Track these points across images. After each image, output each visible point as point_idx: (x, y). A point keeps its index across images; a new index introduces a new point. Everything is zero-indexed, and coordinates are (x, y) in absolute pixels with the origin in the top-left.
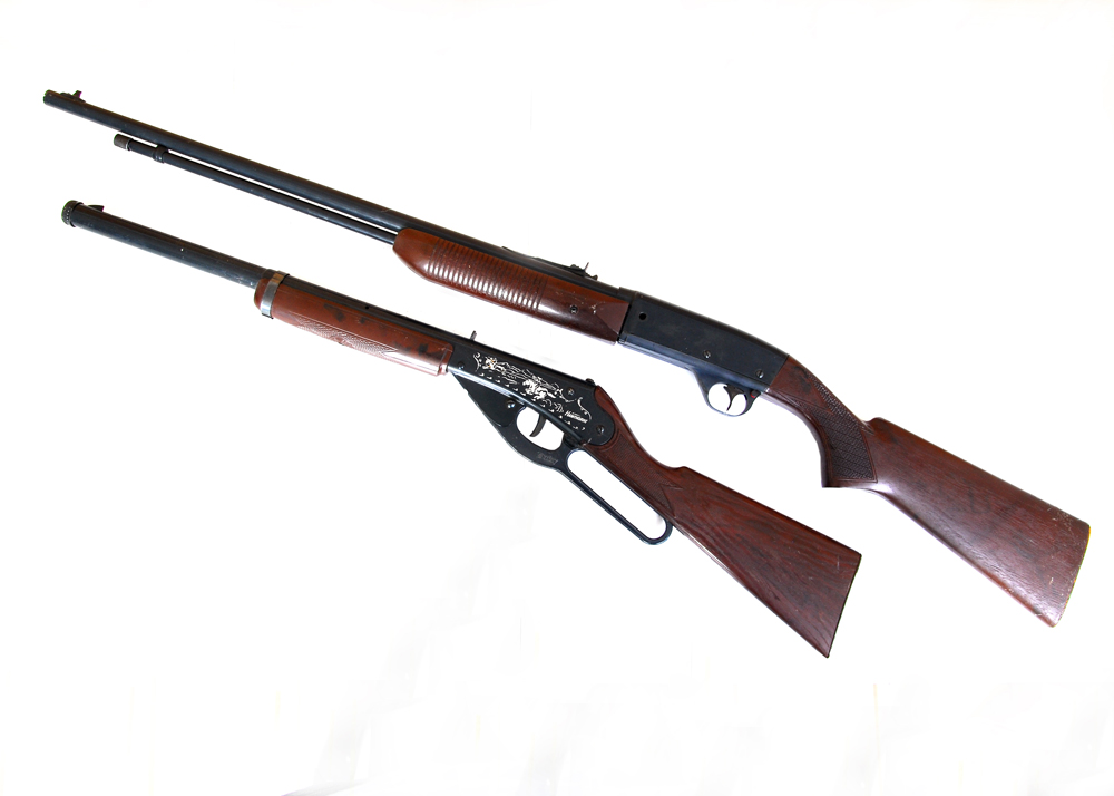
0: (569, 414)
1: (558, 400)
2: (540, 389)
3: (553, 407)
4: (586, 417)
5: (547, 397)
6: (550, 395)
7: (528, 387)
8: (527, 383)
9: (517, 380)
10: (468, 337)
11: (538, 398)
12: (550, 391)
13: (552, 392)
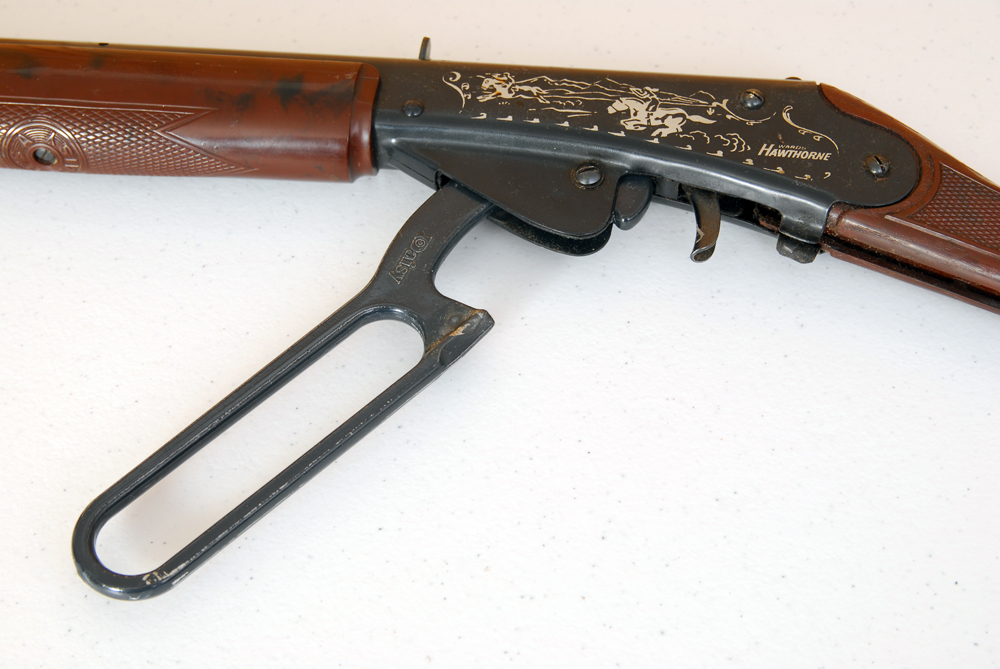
0: (769, 151)
1: (722, 125)
2: (660, 112)
3: (717, 145)
4: (822, 147)
5: (689, 126)
6: (696, 118)
7: (627, 114)
8: (619, 106)
9: (587, 105)
10: (414, 54)
11: (665, 133)
12: (692, 110)
13: (702, 112)
